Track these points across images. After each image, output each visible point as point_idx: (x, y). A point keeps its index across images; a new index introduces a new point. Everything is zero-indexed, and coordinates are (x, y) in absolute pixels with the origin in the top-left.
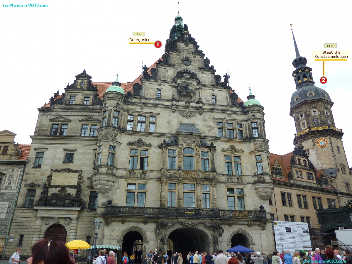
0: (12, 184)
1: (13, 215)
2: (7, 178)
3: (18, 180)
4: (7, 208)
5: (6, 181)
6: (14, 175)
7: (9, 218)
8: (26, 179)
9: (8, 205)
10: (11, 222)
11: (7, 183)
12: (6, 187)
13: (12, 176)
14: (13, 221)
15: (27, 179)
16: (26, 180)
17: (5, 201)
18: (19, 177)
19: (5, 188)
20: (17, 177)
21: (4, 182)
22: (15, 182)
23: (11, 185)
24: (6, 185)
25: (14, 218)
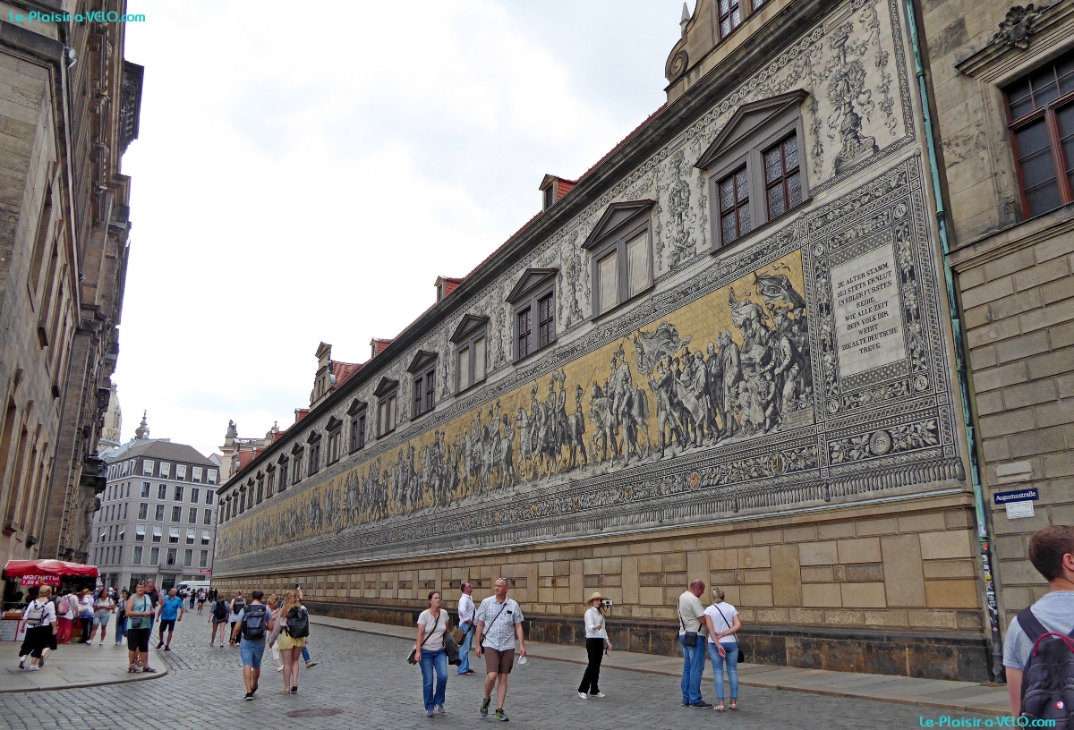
0: (864, 122)
1: (958, 313)
2: (825, 109)
3: (894, 77)
4: (894, 289)
5: (824, 130)
6: (857, 68)
7: (939, 350)
8: (949, 30)
9: (892, 268)
10: (964, 374)
11: (838, 137)
12: (838, 161)
13: (849, 80)
14: (976, 361)
15: (961, 24)
16: (957, 30)
17: (863, 250)
18: (898, 49)
19: (837, 173)
20: (881, 63)
21: (818, 144)
22: (878, 98)
23: (865, 130)
24: (833, 149)
25: (972, 339)
